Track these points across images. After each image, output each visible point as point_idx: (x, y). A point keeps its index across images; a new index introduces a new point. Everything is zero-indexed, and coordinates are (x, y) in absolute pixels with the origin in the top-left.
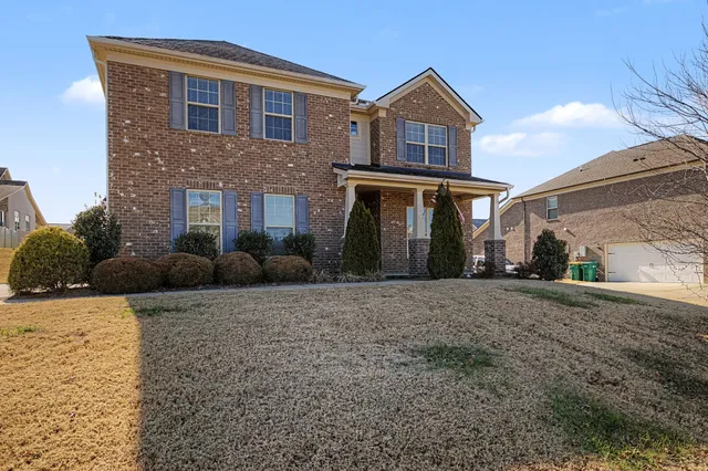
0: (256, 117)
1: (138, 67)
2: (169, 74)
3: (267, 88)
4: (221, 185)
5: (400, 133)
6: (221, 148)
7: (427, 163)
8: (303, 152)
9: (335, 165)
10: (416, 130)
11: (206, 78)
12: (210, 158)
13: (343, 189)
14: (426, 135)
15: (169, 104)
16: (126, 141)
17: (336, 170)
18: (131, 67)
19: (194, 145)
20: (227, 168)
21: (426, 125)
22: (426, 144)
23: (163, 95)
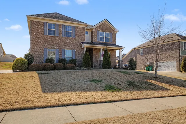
0: (63, 32)
1: (37, 21)
2: (44, 23)
3: (66, 25)
4: (55, 48)
5: (98, 34)
6: (55, 39)
7: (105, 41)
8: (74, 40)
9: (82, 43)
10: (102, 34)
11: (52, 23)
12: (53, 42)
13: (83, 48)
14: (104, 35)
15: (44, 29)
16: (34, 38)
17: (82, 44)
18: (36, 21)
19: (49, 39)
20: (57, 44)
21: (105, 32)
22: (105, 37)
23: (42, 27)
